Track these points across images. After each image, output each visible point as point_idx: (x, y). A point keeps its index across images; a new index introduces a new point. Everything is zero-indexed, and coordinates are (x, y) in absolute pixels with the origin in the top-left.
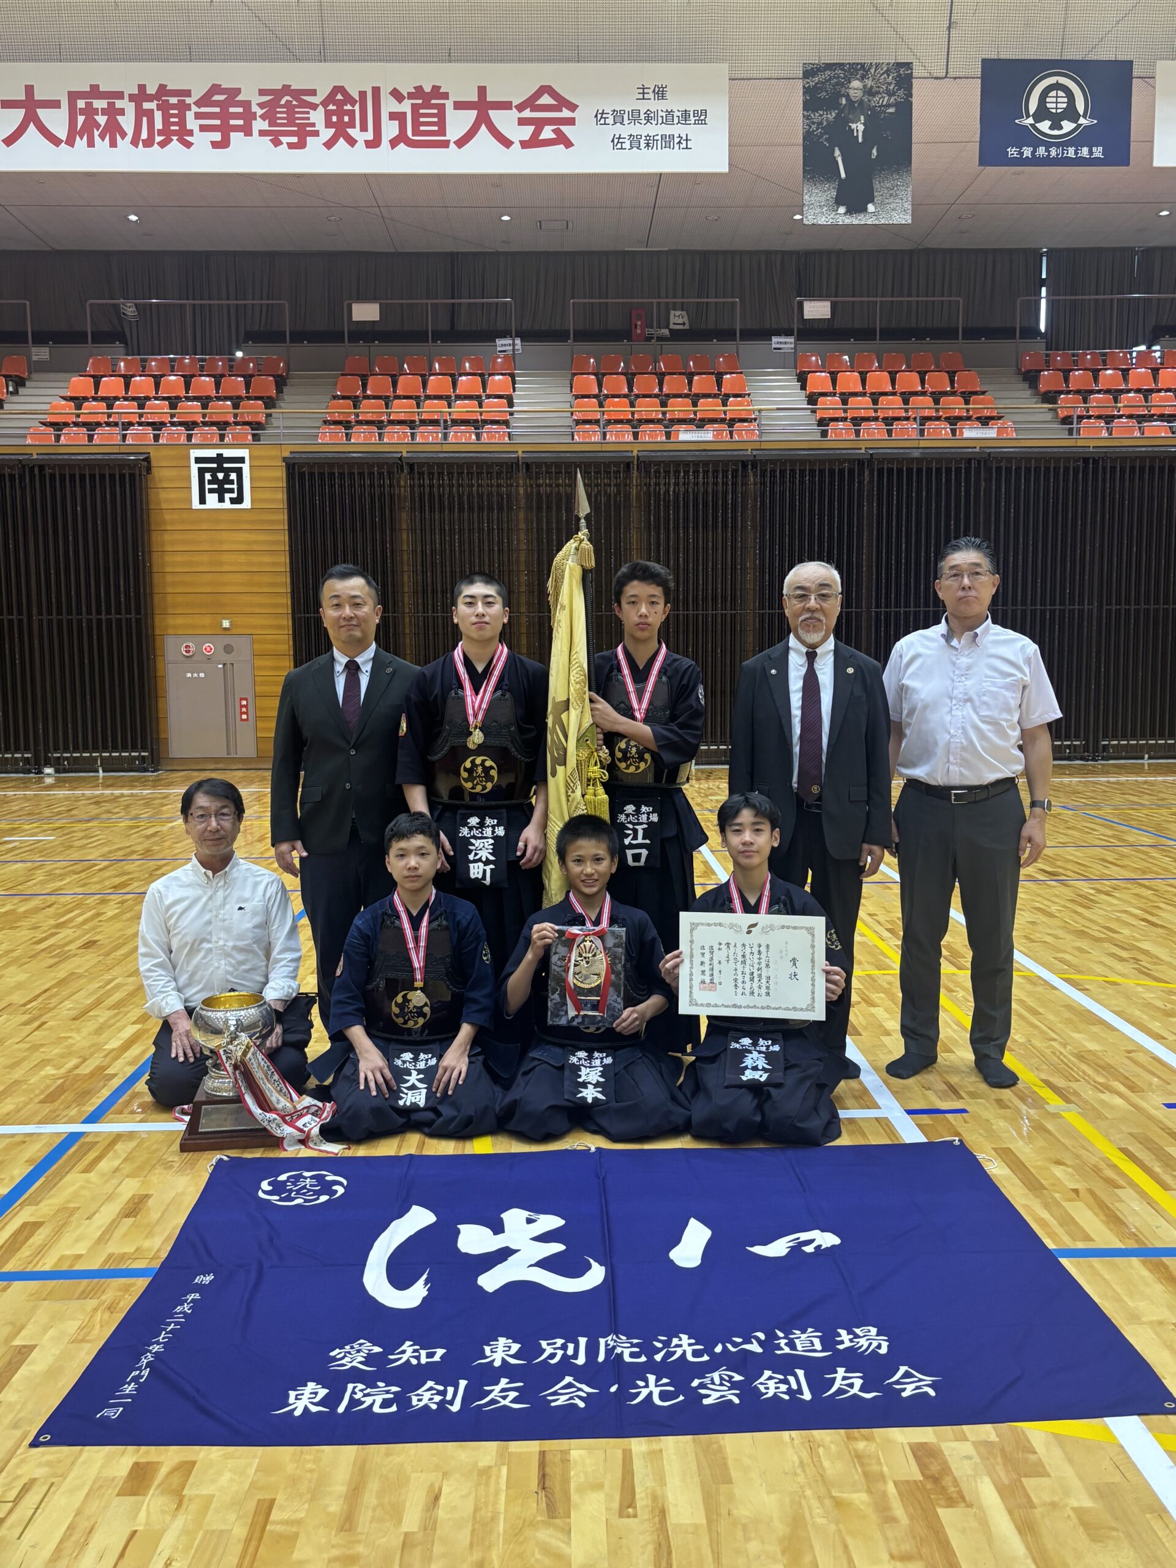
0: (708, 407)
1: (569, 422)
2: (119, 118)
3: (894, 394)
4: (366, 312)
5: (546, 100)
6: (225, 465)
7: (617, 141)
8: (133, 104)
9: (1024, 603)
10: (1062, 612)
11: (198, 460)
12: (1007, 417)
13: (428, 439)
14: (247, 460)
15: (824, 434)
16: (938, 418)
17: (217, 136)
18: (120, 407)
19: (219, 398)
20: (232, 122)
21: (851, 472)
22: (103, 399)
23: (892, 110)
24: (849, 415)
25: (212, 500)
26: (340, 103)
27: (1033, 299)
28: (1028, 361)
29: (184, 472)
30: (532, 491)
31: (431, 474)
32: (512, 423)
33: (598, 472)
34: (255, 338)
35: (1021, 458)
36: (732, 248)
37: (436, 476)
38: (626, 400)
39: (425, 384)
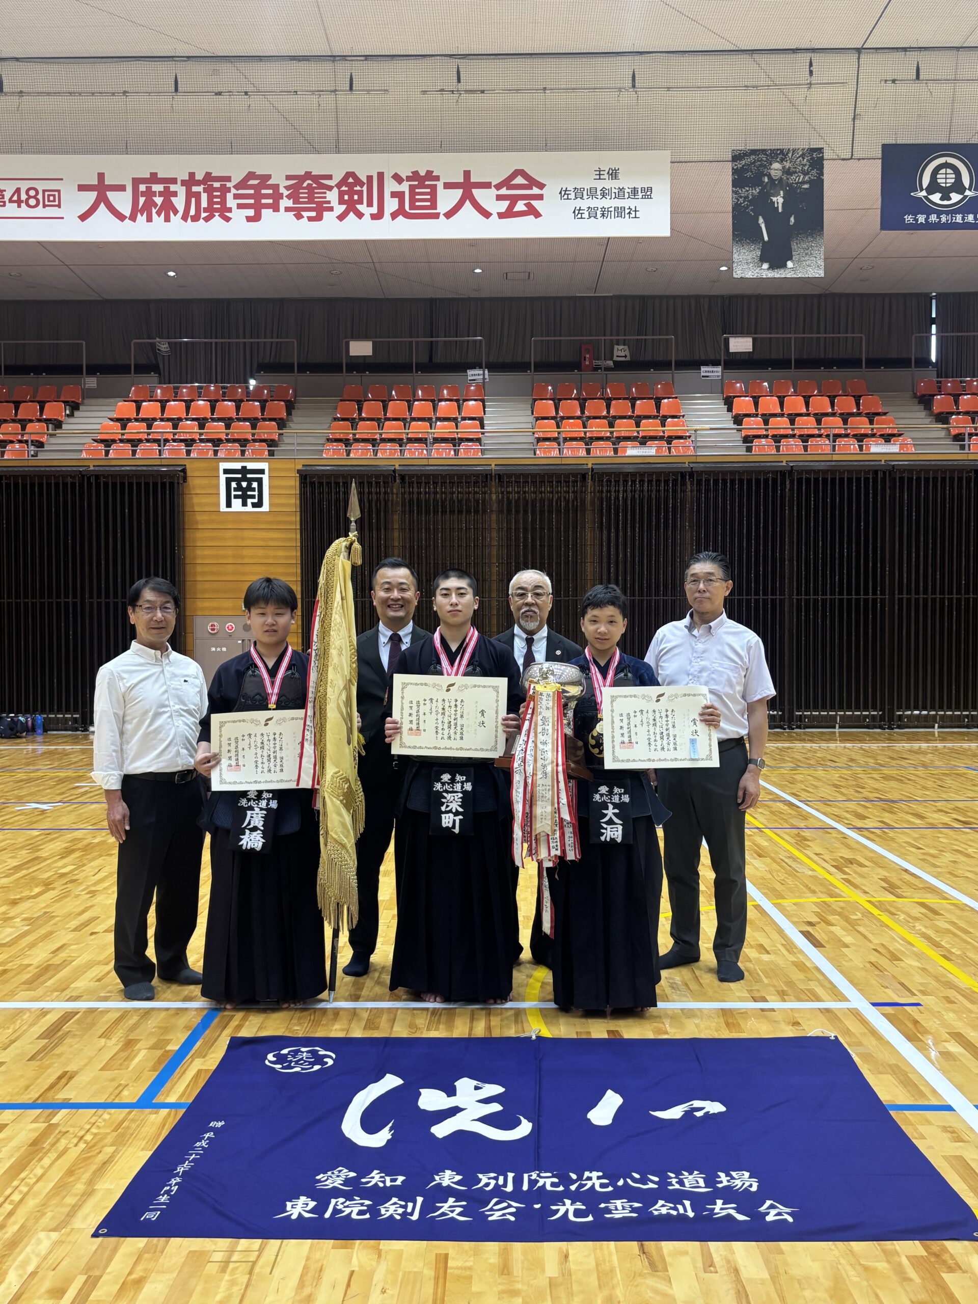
0: (649, 427)
1: (532, 439)
2: (173, 199)
3: (808, 415)
4: (361, 348)
5: (519, 180)
6: (249, 476)
7: (577, 213)
8: (184, 188)
9: (925, 592)
10: (959, 600)
11: (226, 471)
12: (906, 434)
13: (415, 454)
14: (267, 472)
15: (749, 449)
16: (847, 436)
17: (251, 212)
18: (158, 427)
19: (239, 420)
20: (264, 201)
21: (775, 480)
22: (143, 420)
23: (806, 186)
24: (770, 433)
25: (237, 504)
26: (351, 186)
27: (924, 335)
28: (922, 387)
29: (214, 481)
30: (503, 497)
31: (419, 483)
32: (484, 441)
33: (559, 482)
34: (265, 368)
35: (921, 470)
36: (667, 293)
37: (423, 485)
38: (579, 421)
39: (410, 408)
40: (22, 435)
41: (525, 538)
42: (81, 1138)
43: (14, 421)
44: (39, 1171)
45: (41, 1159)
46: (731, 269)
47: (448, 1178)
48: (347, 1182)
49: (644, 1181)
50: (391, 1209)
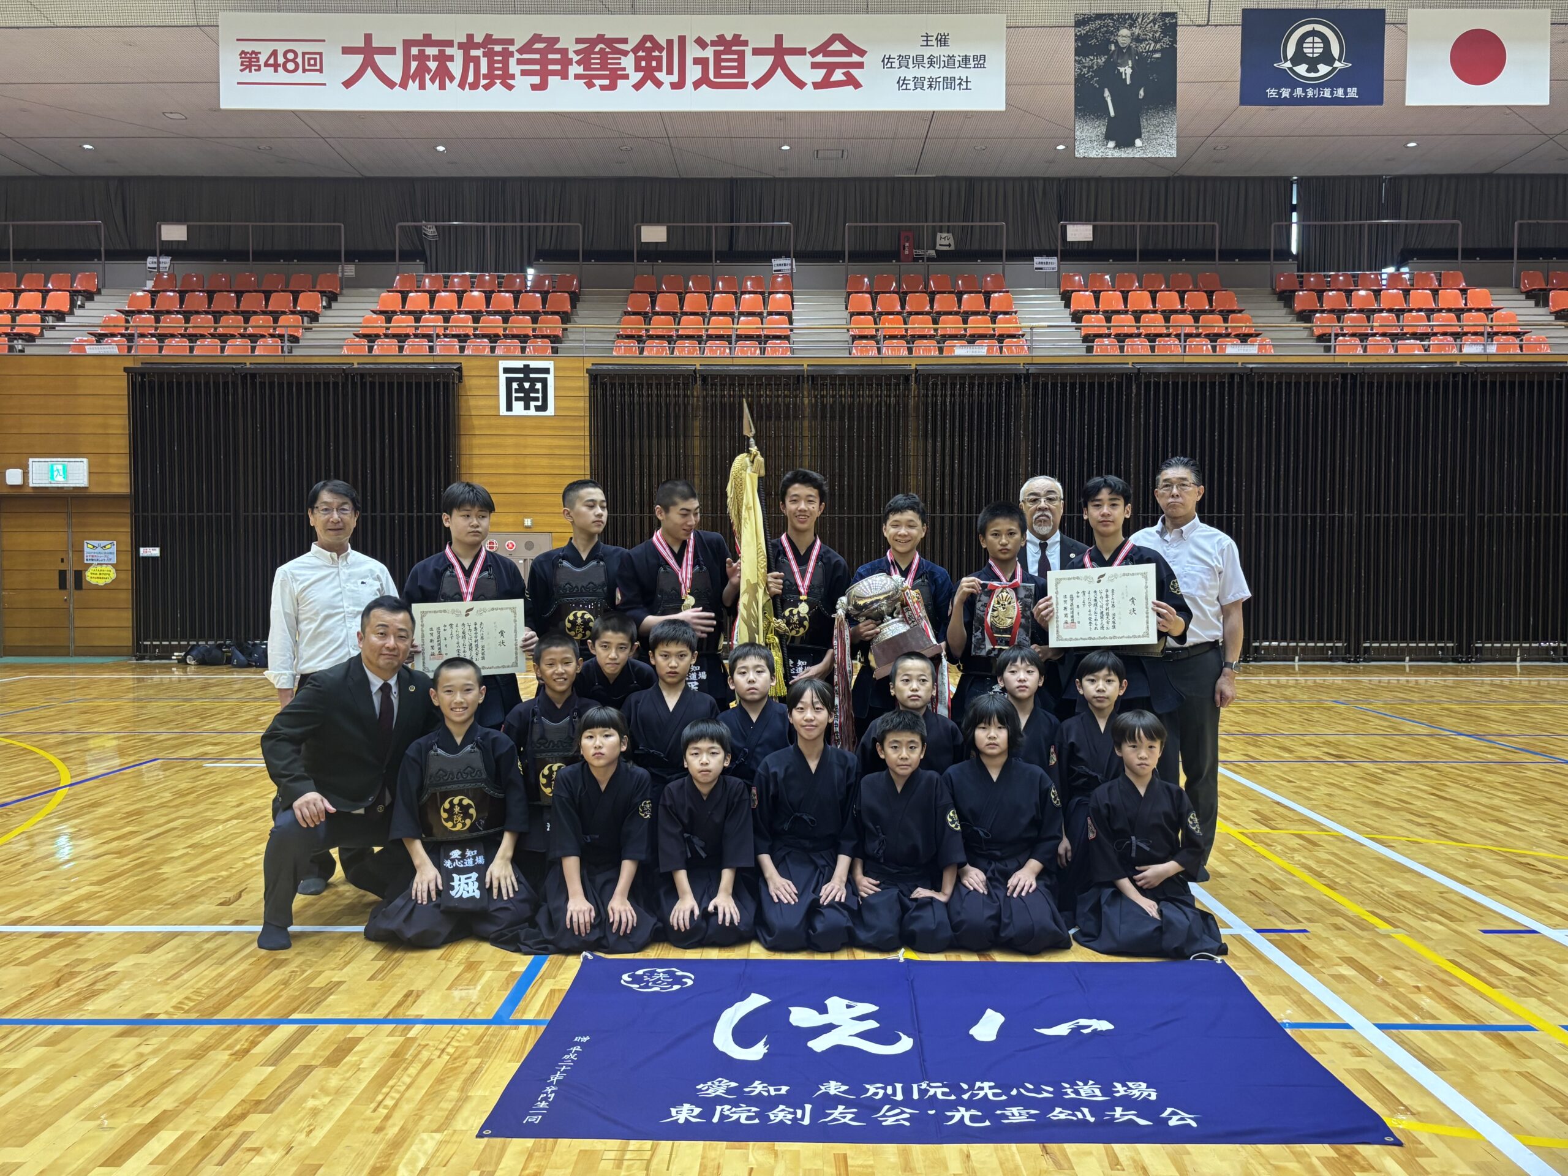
0: (977, 324)
1: (847, 337)
2: (448, 64)
3: (1155, 312)
4: (654, 234)
5: (837, 46)
6: (532, 376)
7: (902, 83)
8: (461, 51)
9: (1286, 510)
10: (1323, 519)
11: (507, 370)
12: (1265, 334)
13: (716, 354)
14: (552, 371)
15: (1089, 350)
16: (1198, 335)
17: (536, 80)
18: (427, 320)
19: (518, 313)
20: (551, 67)
21: (1120, 384)
22: (410, 313)
23: (1158, 55)
24: (1113, 331)
25: (518, 407)
26: (649, 50)
27: (1284, 223)
28: (1283, 282)
29: (493, 381)
30: (816, 401)
31: (723, 385)
32: (793, 338)
33: (879, 385)
34: (544, 255)
35: (1282, 374)
36: (998, 175)
37: (727, 387)
38: (900, 317)
39: (710, 301)
40: (275, 329)
41: (842, 447)
42: (443, 1050)
43: (264, 313)
44: (407, 1080)
45: (406, 1069)
46: (1071, 148)
47: (833, 1088)
48: (729, 1091)
49: (1038, 1090)
50: (780, 1115)
